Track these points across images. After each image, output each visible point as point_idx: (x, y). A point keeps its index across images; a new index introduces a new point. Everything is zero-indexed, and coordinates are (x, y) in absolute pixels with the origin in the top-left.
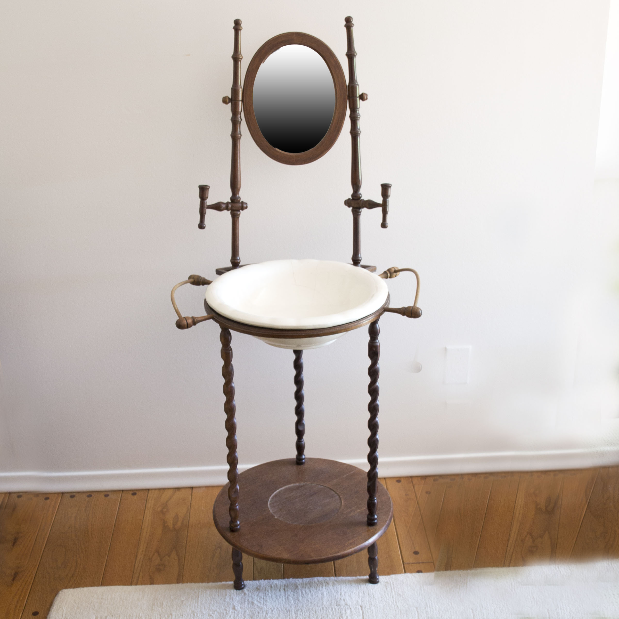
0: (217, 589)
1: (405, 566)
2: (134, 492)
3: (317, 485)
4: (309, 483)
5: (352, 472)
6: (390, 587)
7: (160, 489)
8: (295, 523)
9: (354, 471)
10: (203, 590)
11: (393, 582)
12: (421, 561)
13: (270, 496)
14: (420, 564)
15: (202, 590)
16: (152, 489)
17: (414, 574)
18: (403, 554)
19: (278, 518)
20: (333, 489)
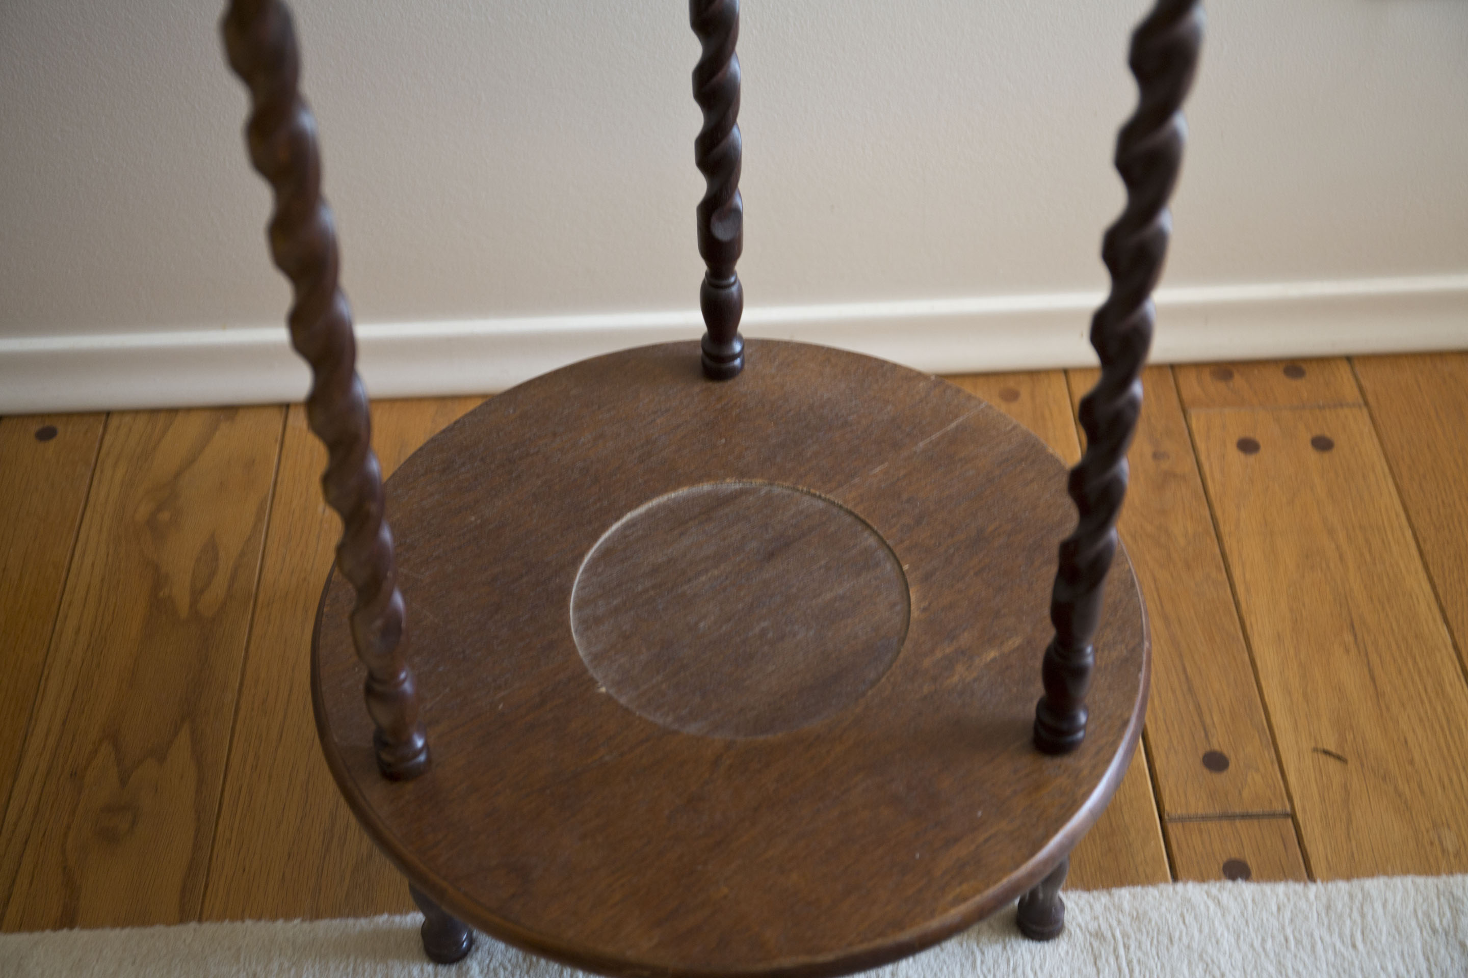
0: (348, 957)
1: (1173, 829)
2: (48, 423)
3: (797, 494)
4: (758, 481)
5: (953, 425)
6: (1112, 960)
7: (154, 412)
8: (692, 729)
9: (961, 419)
10: (286, 965)
11: (1125, 935)
12: (1238, 810)
13: (581, 556)
14: (1237, 823)
15: (281, 965)
16: (123, 412)
17: (1214, 887)
18: (1158, 765)
19: (612, 691)
20: (869, 521)
